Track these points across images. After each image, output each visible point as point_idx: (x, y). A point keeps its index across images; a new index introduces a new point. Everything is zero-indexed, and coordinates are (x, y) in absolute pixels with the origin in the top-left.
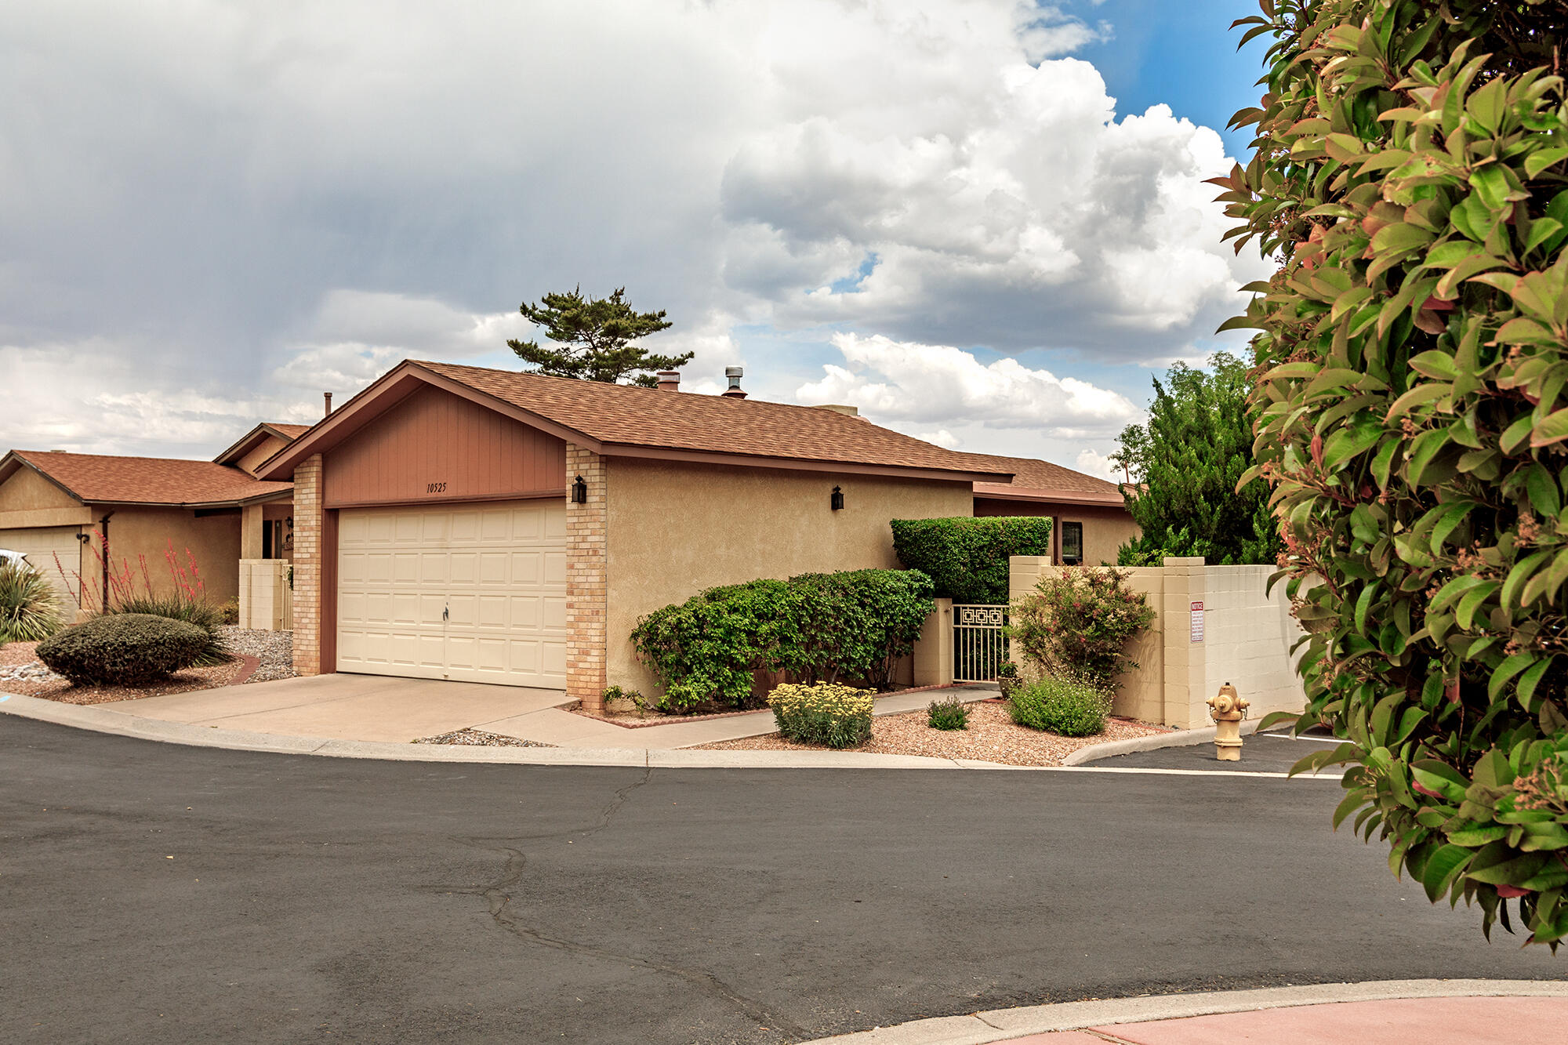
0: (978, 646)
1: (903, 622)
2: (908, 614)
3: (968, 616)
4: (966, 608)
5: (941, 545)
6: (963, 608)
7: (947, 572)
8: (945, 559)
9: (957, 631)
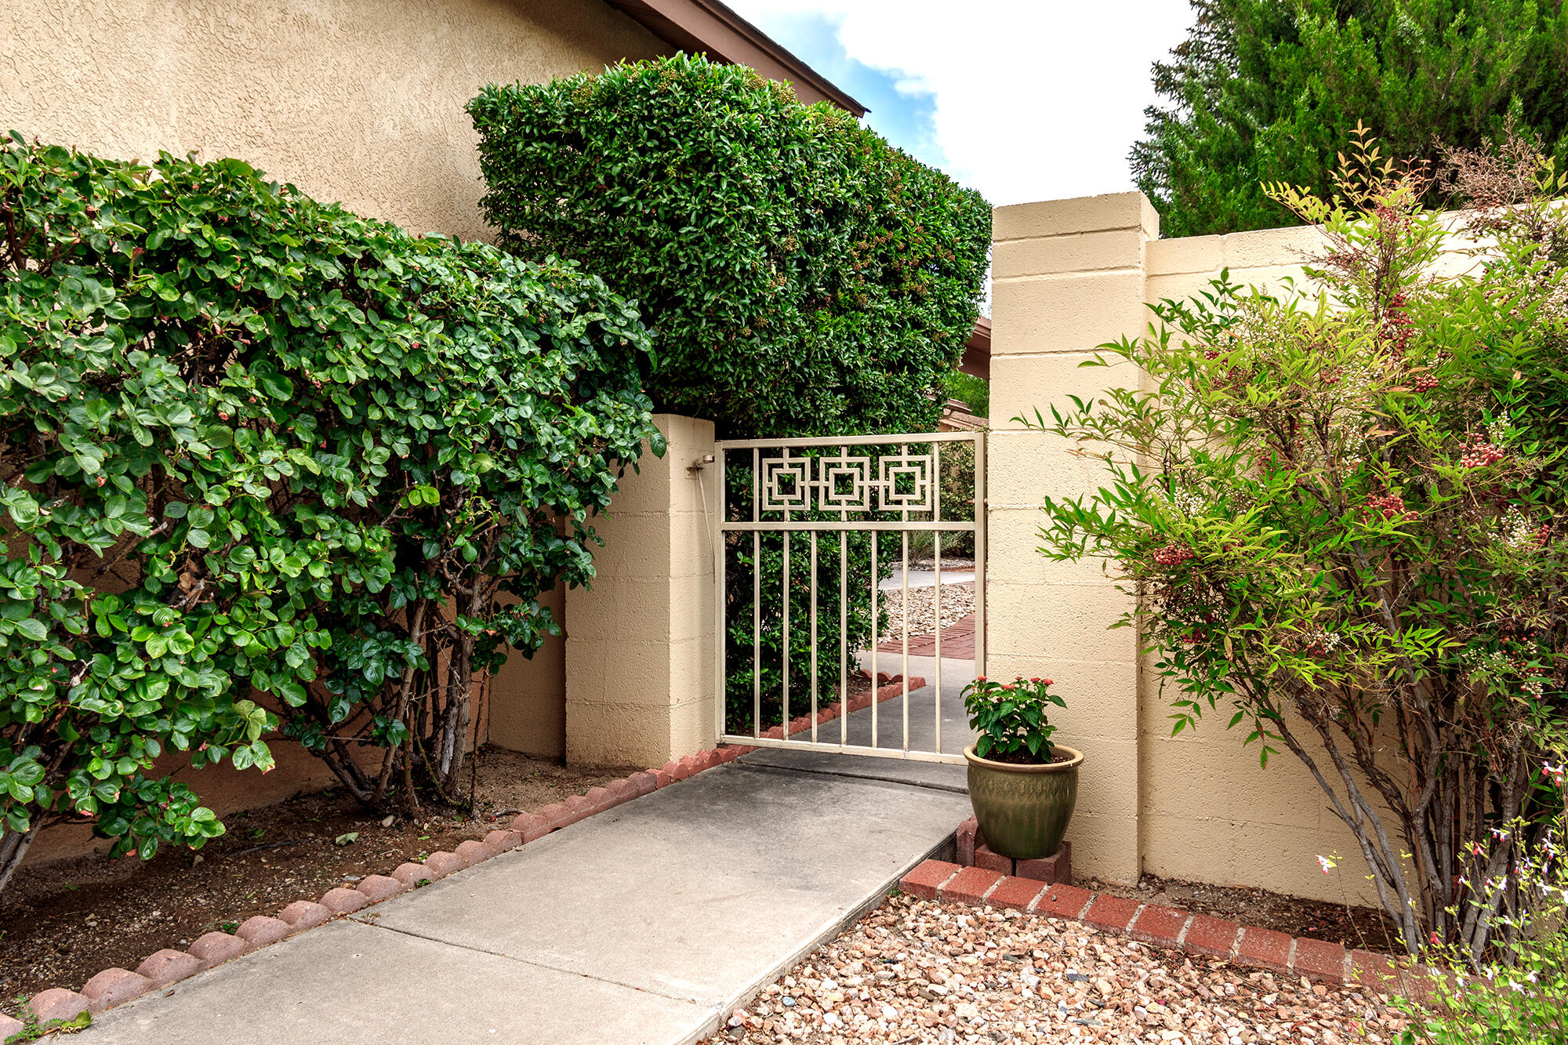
0: (801, 601)
1: (495, 487)
2: (528, 446)
3: (787, 486)
4: (777, 452)
5: (685, 151)
6: (766, 453)
7: (710, 285)
8: (707, 212)
9: (739, 545)
